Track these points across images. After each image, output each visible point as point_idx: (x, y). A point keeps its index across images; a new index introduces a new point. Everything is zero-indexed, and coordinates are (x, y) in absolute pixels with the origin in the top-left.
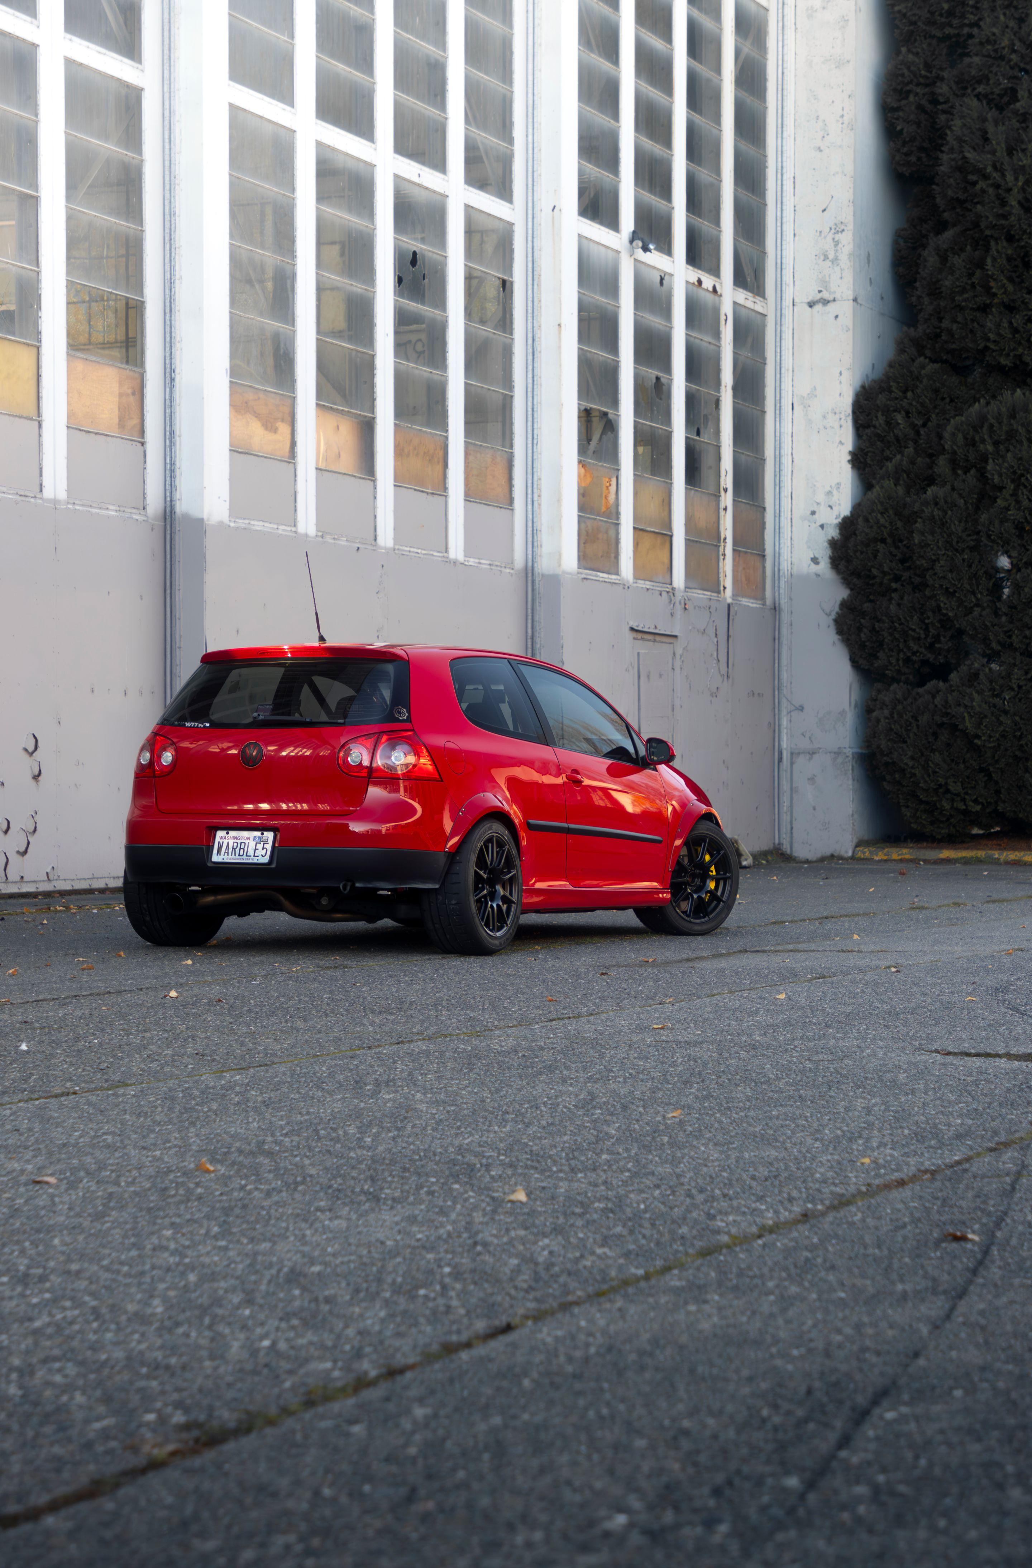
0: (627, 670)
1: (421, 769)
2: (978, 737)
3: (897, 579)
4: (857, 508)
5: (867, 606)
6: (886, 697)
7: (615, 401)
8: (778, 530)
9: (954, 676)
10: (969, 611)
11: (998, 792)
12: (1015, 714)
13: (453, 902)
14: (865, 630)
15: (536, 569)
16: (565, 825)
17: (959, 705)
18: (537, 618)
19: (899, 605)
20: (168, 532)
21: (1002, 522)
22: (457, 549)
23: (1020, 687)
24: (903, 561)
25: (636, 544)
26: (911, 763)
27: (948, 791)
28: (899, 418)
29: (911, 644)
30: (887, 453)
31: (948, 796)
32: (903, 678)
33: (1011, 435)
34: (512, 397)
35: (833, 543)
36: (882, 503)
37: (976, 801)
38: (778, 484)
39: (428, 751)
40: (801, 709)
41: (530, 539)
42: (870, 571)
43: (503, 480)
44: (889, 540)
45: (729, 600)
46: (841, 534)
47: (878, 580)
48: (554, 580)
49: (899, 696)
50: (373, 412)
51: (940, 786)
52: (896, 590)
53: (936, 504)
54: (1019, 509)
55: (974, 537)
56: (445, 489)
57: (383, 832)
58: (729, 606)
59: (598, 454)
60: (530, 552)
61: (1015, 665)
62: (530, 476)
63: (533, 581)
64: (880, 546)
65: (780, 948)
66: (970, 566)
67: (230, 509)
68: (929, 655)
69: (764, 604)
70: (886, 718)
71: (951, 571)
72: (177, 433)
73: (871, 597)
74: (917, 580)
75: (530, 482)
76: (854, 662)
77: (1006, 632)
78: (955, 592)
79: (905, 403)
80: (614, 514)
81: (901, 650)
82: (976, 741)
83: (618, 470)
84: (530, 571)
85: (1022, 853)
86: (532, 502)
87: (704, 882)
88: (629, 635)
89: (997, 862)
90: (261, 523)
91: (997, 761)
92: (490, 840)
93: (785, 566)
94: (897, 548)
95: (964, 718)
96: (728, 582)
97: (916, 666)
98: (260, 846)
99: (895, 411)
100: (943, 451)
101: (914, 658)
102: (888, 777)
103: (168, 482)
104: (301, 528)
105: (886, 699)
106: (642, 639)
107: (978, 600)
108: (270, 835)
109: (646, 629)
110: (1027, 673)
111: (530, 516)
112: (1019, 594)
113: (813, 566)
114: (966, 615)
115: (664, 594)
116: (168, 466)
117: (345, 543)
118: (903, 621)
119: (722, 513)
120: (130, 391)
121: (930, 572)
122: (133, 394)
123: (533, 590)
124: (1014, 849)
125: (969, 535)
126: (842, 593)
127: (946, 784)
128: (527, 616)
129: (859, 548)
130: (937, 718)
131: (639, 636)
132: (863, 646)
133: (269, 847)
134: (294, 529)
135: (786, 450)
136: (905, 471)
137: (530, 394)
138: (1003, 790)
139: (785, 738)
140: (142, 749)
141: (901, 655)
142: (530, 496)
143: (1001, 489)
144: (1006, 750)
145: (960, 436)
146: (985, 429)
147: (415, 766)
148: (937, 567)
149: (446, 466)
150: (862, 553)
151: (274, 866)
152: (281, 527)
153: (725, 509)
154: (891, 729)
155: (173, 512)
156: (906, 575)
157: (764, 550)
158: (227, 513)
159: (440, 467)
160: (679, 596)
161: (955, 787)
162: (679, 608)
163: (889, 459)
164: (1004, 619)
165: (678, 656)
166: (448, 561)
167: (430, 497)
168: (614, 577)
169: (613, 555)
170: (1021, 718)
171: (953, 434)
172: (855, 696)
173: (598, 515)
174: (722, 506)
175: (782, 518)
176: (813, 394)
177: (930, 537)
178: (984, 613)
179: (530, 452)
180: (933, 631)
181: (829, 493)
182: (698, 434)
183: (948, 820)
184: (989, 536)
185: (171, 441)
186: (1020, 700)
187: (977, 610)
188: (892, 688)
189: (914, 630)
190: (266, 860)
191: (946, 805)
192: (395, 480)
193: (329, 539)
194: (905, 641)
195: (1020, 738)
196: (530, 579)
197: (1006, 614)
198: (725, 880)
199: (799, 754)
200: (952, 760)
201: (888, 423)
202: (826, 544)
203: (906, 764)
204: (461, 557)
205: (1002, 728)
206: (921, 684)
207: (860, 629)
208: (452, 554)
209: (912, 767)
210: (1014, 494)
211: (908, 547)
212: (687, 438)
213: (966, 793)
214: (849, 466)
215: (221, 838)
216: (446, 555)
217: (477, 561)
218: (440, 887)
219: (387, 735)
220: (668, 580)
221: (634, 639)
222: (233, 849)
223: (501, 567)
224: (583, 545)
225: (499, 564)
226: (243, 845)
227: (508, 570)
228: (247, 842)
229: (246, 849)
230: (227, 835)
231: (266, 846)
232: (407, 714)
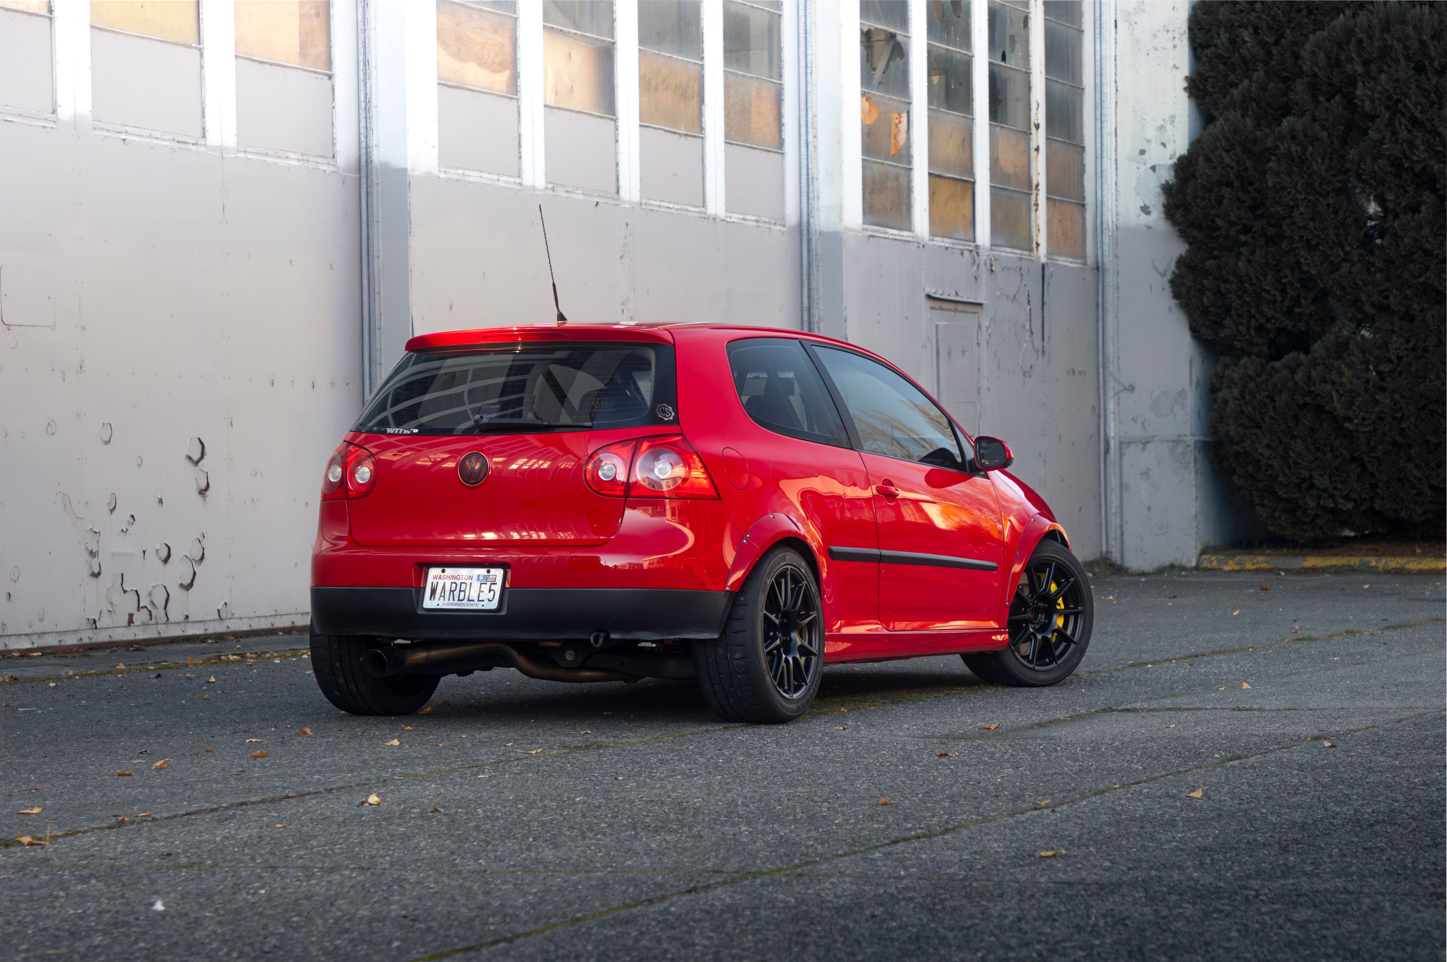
0: (923, 346)
1: (692, 486)
2: (1350, 420)
3: (1246, 230)
4: (1196, 145)
5: (1210, 263)
6: (1235, 374)
7: (903, 20)
8: (1100, 174)
9: (1317, 348)
10: (1337, 267)
11: (1374, 486)
12: (1394, 391)
13: (737, 656)
14: (1207, 292)
15: (812, 226)
16: (876, 551)
17: (1326, 382)
18: (814, 285)
19: (1249, 261)
20: (364, 186)
21: (1374, 158)
22: (716, 204)
23: (1399, 358)
24: (1253, 208)
25: (932, 194)
26: (1267, 453)
27: (1312, 486)
28: (1246, 35)
29: (1265, 309)
30: (1232, 77)
31: (1314, 492)
32: (1255, 350)
33: (1385, 52)
34: (780, 16)
35: (1167, 189)
36: (1227, 139)
37: (1347, 498)
38: (1100, 119)
39: (701, 461)
40: (1131, 389)
41: (804, 189)
42: (1213, 221)
43: (771, 118)
44: (1236, 184)
45: (1043, 260)
46: (1176, 177)
47: (1223, 232)
48: (835, 238)
49: (1251, 372)
50: (613, 37)
51: (1304, 480)
52: (1245, 244)
53: (1294, 138)
54: (1396, 142)
55: (1341, 178)
56: (702, 129)
57: (645, 566)
58: (1043, 266)
59: (883, 85)
60: (804, 205)
61: (1393, 331)
62: (803, 113)
63: (809, 240)
64: (1226, 191)
65: (1155, 704)
66: (1336, 213)
67: (439, 157)
68: (1287, 322)
69: (1085, 264)
70: (1236, 399)
71: (1313, 219)
72: (373, 63)
73: (1215, 253)
74: (1271, 231)
75: (803, 119)
76: (1195, 331)
77: (1381, 292)
78: (1318, 244)
79: (1252, 16)
80: (905, 156)
81: (1251, 317)
82: (1346, 425)
83: (910, 103)
84: (805, 228)
85: (1405, 560)
86: (806, 144)
87: (1049, 618)
88: (926, 304)
89: (1374, 571)
90: (478, 174)
91: (1373, 449)
92: (783, 575)
93: (1109, 217)
94: (1247, 192)
95: (1332, 397)
96: (1042, 237)
97: (1271, 335)
98: (485, 588)
99: (1240, 26)
100: (1301, 73)
101: (1269, 325)
102: (1238, 470)
103: (363, 124)
104: (527, 180)
105: (1235, 375)
106: (941, 309)
107: (1346, 253)
108: (498, 573)
109: (945, 297)
110: (1408, 341)
111: (804, 161)
112: (1398, 245)
113: (1143, 215)
114: (1331, 273)
115: (966, 253)
116: (363, 105)
117: (580, 197)
118: (1254, 280)
119: (1033, 154)
120: (313, 12)
121: (1288, 221)
122: (317, 15)
123: (809, 251)
124: (1394, 555)
125: (1334, 175)
126: (1180, 248)
127: (1311, 477)
128: (802, 283)
129: (1200, 193)
130: (1298, 398)
131: (937, 304)
132: (1205, 312)
133: (497, 588)
134: (518, 180)
135: (1109, 77)
136: (1253, 99)
137: (802, 13)
138: (1380, 484)
139: (1112, 425)
140: (332, 462)
141: (1253, 323)
142: (803, 137)
143: (1373, 118)
144: (1384, 435)
145: (1322, 54)
146: (1352, 46)
147: (685, 480)
148: (1296, 213)
149: (702, 101)
150: (1203, 199)
151: (504, 613)
152: (503, 178)
153: (1037, 149)
154: (1242, 412)
155: (369, 162)
156: (1257, 225)
157: (1084, 198)
158: (436, 161)
159: (695, 102)
160: (984, 256)
161: (1321, 481)
162: (984, 270)
163: (1234, 85)
164: (1378, 276)
165: (984, 329)
166: (705, 217)
167: (683, 139)
168: (906, 233)
169: (904, 208)
170: (1402, 397)
171: (1313, 53)
172: (1198, 371)
173: (886, 158)
174: (1033, 145)
175: (1105, 159)
176: (1139, 9)
177: (1287, 179)
178: (1354, 269)
179: (803, 83)
180: (1291, 292)
181: (1162, 128)
182: (1004, 58)
183: (1313, 520)
184: (1359, 176)
185: (365, 74)
186: (1400, 374)
187: (1345, 267)
188: (1242, 362)
189: (1268, 292)
190: (494, 605)
191: (1311, 503)
192: (641, 119)
193: (561, 192)
194: (1257, 306)
195: (1401, 419)
196: (805, 237)
197: (1381, 271)
198: (1076, 615)
199: (1130, 443)
200: (1318, 449)
201: (1232, 41)
202: (1158, 190)
203: (1262, 454)
204: (721, 213)
205: (1378, 409)
206: (1278, 357)
207: (1201, 291)
208: (711, 209)
209: (1269, 458)
210: (1390, 124)
211: (1259, 192)
212: (990, 64)
213: (1336, 488)
214: (1185, 95)
215: (435, 577)
216: (703, 210)
217: (741, 216)
218: (720, 637)
219: (648, 441)
220: (971, 237)
221: (932, 308)
222: (451, 591)
223: (770, 223)
224: (868, 195)
225: (767, 220)
226: (463, 586)
227: (778, 228)
228: (468, 582)
229: (467, 591)
230: (442, 574)
231: (493, 587)
232: (673, 414)
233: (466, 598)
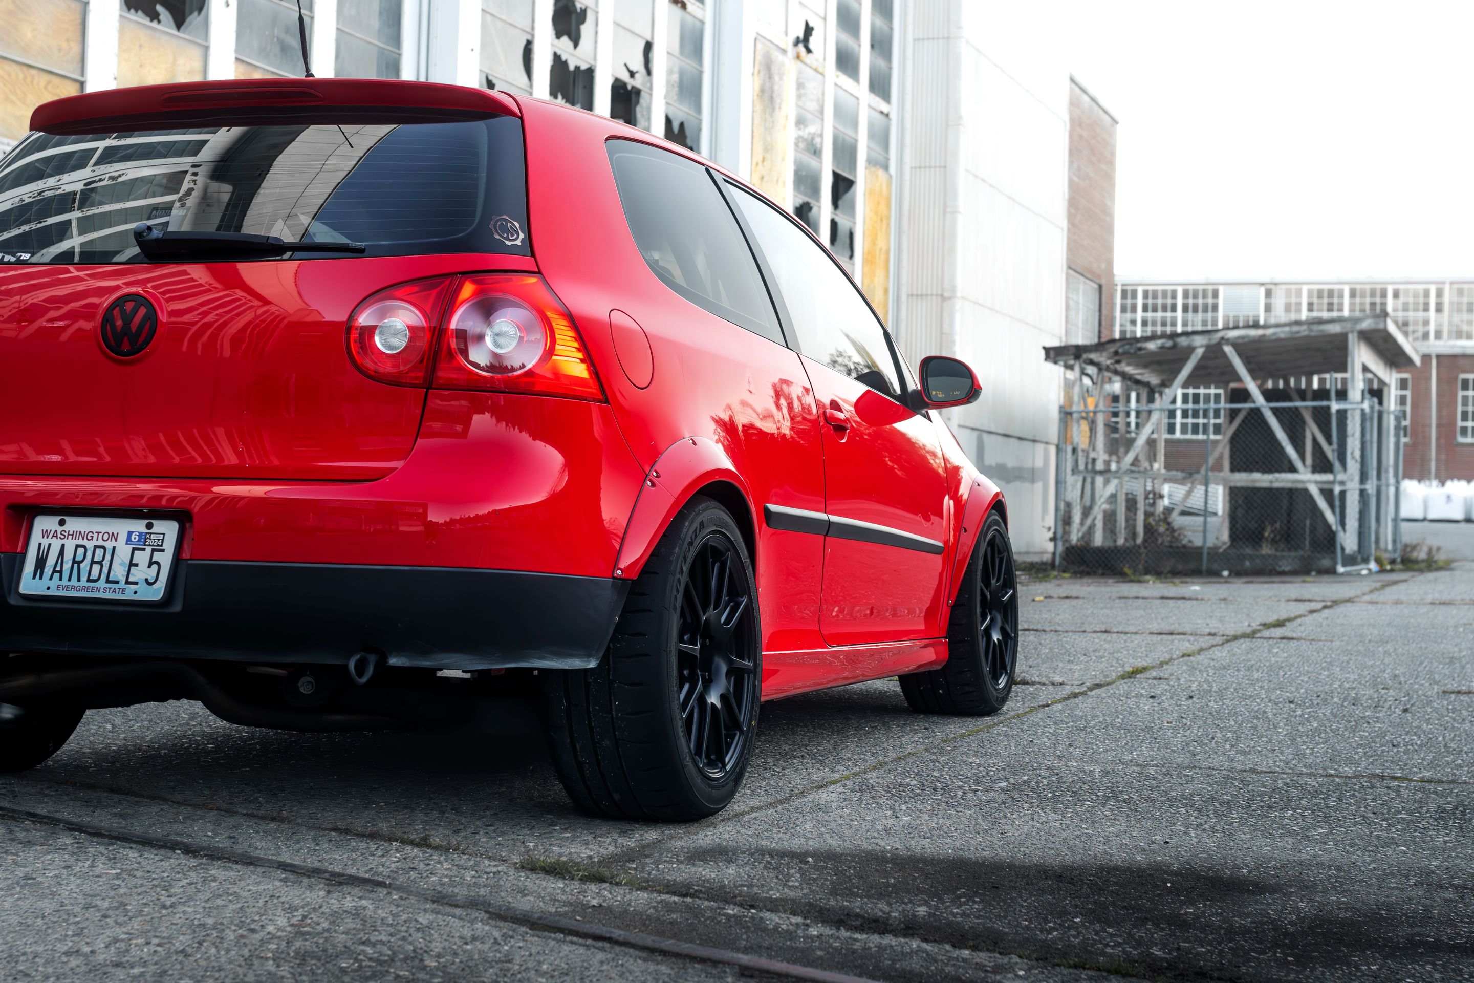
1: (556, 371)
16: (823, 516)
39: (574, 329)
98: (142, 558)
108: (168, 530)
133: (166, 559)
147: (542, 362)
151: (177, 608)
190: (157, 592)
215: (45, 534)
218: (599, 665)
219: (474, 282)
222: (74, 562)
226: (99, 552)
228: (109, 545)
229: (106, 563)
230: (60, 529)
231: (157, 557)
232: (522, 236)
233: (103, 577)
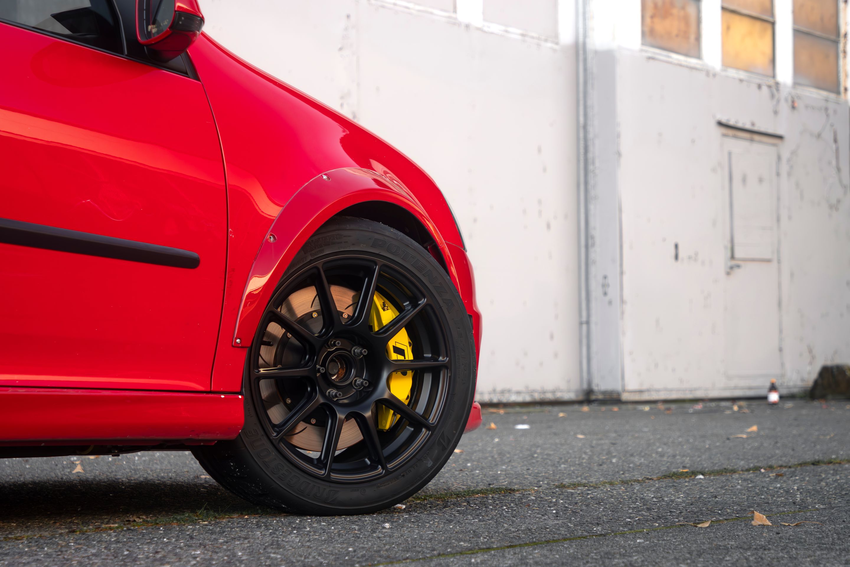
0: (714, 170)
15: (588, 45)
18: (589, 103)
25: (726, 28)
41: (581, 10)
48: (608, 57)
60: (581, 24)
63: (585, 60)
84: (581, 47)
88: (717, 131)
96: (849, 83)
106: (735, 137)
109: (740, 125)
115: (764, 88)
123: (585, 70)
131: (730, 132)
160: (784, 93)
162: (784, 108)
165: (784, 160)
166: (455, 23)
168: (693, 61)
169: (692, 37)
196: (581, 58)
204: (477, 21)
208: (462, 16)
216: (453, 15)
217: (503, 28)
220: (770, 73)
221: (724, 135)
223: (539, 39)
224: (648, 20)
225: (535, 35)
227: (549, 45)
